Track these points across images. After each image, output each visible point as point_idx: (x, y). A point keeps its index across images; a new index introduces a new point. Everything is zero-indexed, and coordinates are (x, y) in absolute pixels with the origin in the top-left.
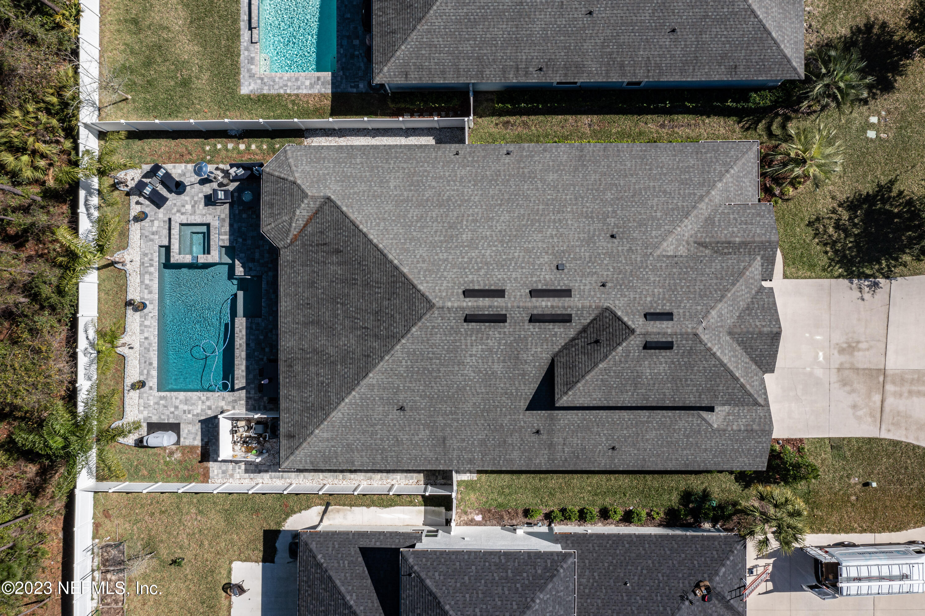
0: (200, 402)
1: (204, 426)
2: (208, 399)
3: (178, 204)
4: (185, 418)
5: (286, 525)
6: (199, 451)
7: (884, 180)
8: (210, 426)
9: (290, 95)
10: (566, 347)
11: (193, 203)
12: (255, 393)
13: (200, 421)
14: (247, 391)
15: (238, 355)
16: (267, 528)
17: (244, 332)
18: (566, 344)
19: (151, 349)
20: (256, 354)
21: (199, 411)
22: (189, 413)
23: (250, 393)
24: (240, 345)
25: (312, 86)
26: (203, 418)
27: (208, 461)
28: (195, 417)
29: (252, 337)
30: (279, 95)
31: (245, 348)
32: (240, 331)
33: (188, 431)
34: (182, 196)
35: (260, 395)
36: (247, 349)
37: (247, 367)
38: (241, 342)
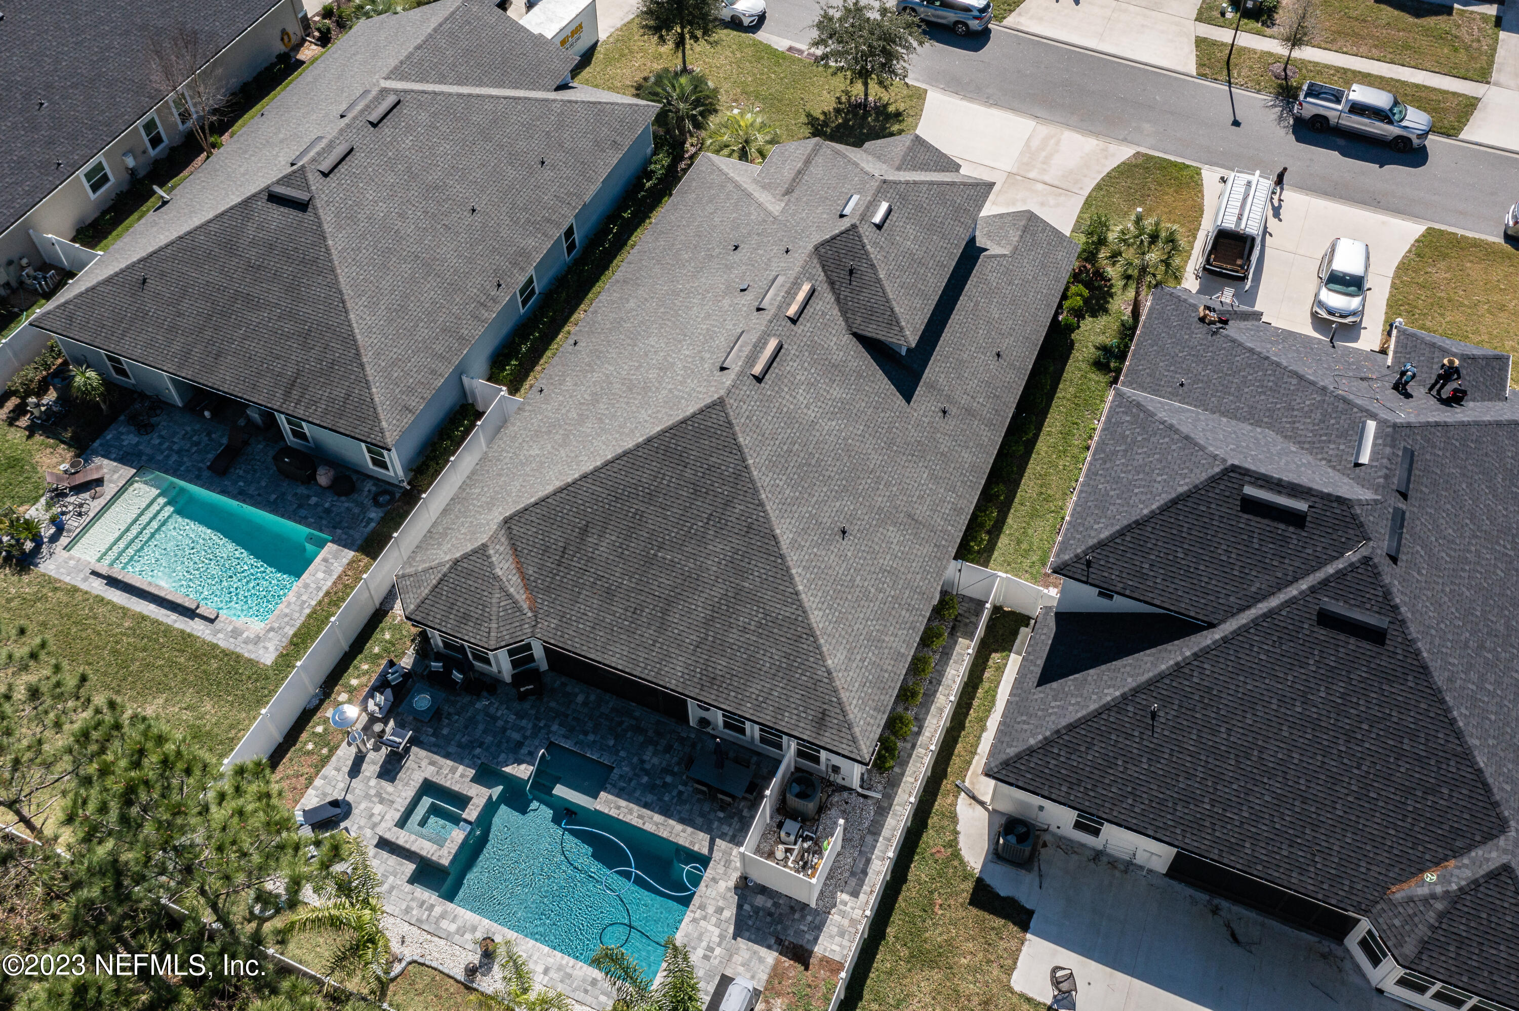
0: (702, 923)
1: (747, 934)
2: (702, 907)
3: (363, 822)
4: (716, 962)
5: (972, 864)
6: (787, 962)
7: (803, 119)
8: (750, 923)
9: (320, 603)
10: (844, 312)
11: (375, 799)
12: (730, 826)
13: (734, 938)
14: (720, 838)
15: (654, 828)
16: (966, 896)
17: (623, 803)
18: (840, 311)
19: (568, 970)
20: (666, 799)
21: (717, 931)
22: (712, 950)
23: (726, 834)
24: (640, 817)
25: (328, 572)
26: (731, 929)
27: (810, 953)
28: (725, 942)
29: (637, 794)
30: (309, 616)
31: (649, 812)
32: (618, 808)
33: (743, 965)
34: (355, 811)
35: (736, 819)
36: (652, 810)
37: (682, 821)
38: (635, 814)
